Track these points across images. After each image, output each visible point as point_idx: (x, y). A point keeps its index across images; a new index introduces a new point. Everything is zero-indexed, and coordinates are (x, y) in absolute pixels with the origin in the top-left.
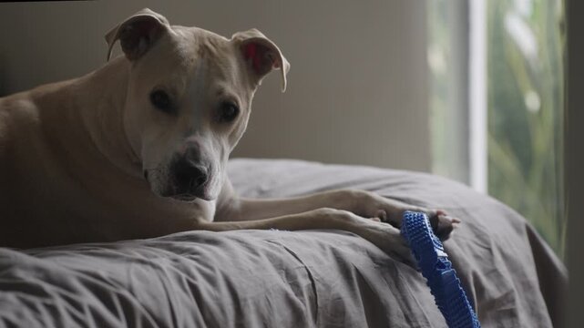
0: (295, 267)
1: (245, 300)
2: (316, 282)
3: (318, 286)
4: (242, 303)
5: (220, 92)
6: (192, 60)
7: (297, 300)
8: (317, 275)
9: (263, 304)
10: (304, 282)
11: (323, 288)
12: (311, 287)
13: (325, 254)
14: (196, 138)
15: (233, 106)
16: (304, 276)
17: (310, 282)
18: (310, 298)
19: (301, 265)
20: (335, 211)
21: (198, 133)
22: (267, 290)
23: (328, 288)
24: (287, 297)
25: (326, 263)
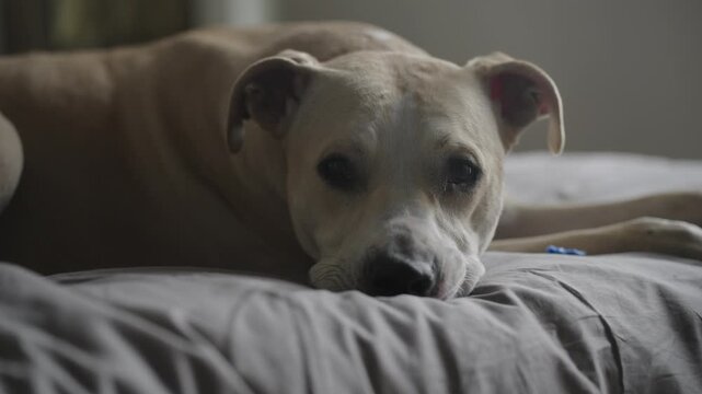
0: (579, 315)
1: (472, 372)
2: (621, 345)
3: (625, 350)
4: (465, 380)
5: (443, 142)
6: (382, 97)
7: (582, 377)
8: (623, 331)
9: (509, 380)
10: (596, 344)
11: (635, 356)
12: (609, 353)
13: (641, 295)
14: (405, 220)
15: (469, 164)
16: (597, 333)
17: (607, 344)
18: (608, 374)
19: (590, 312)
20: (665, 223)
21: (407, 212)
22: (521, 357)
23: (646, 356)
24: (561, 369)
25: (645, 312)
